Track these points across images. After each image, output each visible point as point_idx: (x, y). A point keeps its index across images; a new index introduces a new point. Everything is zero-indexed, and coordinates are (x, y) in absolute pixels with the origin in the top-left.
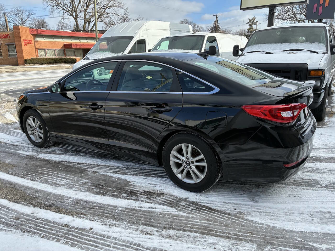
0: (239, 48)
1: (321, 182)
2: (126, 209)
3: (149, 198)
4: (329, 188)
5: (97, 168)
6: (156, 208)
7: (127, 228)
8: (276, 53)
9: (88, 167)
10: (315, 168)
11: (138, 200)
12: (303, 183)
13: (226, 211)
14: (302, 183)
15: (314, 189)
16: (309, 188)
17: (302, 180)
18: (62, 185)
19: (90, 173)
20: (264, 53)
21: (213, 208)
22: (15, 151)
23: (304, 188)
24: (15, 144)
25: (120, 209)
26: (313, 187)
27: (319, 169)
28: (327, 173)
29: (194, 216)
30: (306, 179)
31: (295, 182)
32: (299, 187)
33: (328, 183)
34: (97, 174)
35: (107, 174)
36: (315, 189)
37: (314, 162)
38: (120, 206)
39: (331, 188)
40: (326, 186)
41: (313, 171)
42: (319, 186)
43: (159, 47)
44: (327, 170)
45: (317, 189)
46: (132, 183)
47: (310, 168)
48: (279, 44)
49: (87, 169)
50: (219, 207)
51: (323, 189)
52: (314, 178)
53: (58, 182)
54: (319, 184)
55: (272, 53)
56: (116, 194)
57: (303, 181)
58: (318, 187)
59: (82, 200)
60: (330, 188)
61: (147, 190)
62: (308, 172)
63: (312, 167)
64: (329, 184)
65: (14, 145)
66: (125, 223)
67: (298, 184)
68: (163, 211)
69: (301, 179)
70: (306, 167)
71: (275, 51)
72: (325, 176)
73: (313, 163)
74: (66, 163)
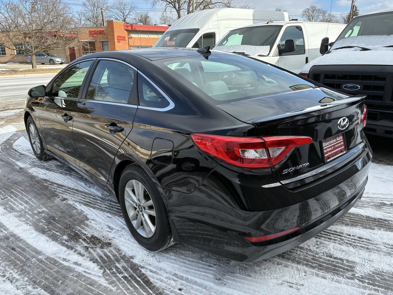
0: (329, 43)
1: (358, 268)
2: (48, 258)
3: (87, 248)
4: (365, 282)
5: (72, 194)
6: (80, 265)
7: (21, 288)
8: (376, 49)
9: (63, 191)
10: (369, 240)
11: (72, 248)
12: (324, 265)
13: (164, 291)
14: (325, 263)
15: (336, 277)
16: (329, 275)
17: (328, 258)
18: (17, 211)
19: (58, 199)
20: (358, 49)
21: (152, 280)
22: (15, 161)
23: (321, 273)
24: (23, 152)
25: (40, 257)
26: (337, 274)
27: (373, 243)
28: (383, 252)
29: (113, 290)
30: (336, 258)
31: (313, 259)
32: (312, 270)
33: (371, 271)
34: (65, 202)
35: (74, 204)
36: (338, 278)
37: (374, 229)
38: (44, 253)
39: (368, 283)
40: (362, 278)
41: (360, 245)
42: (349, 274)
43: (227, 42)
44: (387, 246)
45: (342, 279)
46: (88, 222)
47: (360, 238)
48: (385, 36)
49: (60, 193)
50: (162, 281)
51: (352, 281)
52: (350, 259)
53: (15, 207)
54: (353, 271)
55: (371, 50)
56: (58, 233)
57: (329, 261)
58: (345, 277)
59: (14, 236)
60: (367, 281)
61: (96, 234)
62: (351, 244)
63: (364, 237)
64: (371, 273)
65: (21, 154)
66: (26, 279)
67: (314, 265)
68: (85, 272)
69: (327, 256)
70: (353, 236)
71: (376, 47)
72: (374, 256)
73: (371, 231)
74: (46, 183)
